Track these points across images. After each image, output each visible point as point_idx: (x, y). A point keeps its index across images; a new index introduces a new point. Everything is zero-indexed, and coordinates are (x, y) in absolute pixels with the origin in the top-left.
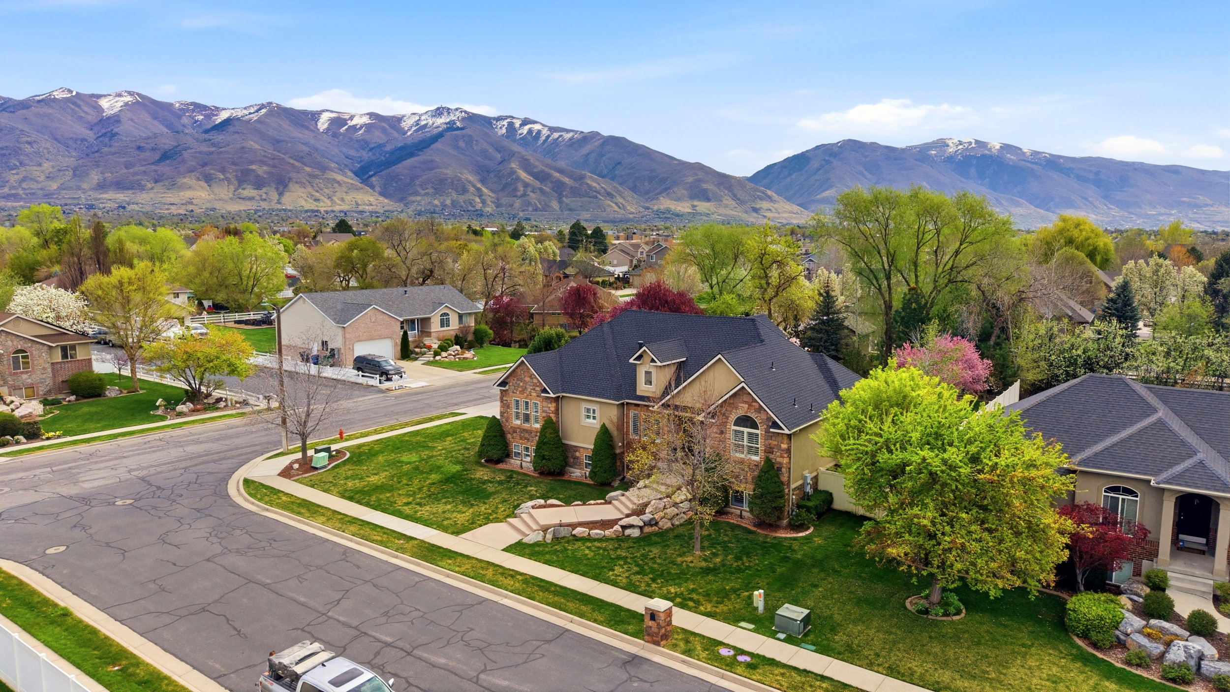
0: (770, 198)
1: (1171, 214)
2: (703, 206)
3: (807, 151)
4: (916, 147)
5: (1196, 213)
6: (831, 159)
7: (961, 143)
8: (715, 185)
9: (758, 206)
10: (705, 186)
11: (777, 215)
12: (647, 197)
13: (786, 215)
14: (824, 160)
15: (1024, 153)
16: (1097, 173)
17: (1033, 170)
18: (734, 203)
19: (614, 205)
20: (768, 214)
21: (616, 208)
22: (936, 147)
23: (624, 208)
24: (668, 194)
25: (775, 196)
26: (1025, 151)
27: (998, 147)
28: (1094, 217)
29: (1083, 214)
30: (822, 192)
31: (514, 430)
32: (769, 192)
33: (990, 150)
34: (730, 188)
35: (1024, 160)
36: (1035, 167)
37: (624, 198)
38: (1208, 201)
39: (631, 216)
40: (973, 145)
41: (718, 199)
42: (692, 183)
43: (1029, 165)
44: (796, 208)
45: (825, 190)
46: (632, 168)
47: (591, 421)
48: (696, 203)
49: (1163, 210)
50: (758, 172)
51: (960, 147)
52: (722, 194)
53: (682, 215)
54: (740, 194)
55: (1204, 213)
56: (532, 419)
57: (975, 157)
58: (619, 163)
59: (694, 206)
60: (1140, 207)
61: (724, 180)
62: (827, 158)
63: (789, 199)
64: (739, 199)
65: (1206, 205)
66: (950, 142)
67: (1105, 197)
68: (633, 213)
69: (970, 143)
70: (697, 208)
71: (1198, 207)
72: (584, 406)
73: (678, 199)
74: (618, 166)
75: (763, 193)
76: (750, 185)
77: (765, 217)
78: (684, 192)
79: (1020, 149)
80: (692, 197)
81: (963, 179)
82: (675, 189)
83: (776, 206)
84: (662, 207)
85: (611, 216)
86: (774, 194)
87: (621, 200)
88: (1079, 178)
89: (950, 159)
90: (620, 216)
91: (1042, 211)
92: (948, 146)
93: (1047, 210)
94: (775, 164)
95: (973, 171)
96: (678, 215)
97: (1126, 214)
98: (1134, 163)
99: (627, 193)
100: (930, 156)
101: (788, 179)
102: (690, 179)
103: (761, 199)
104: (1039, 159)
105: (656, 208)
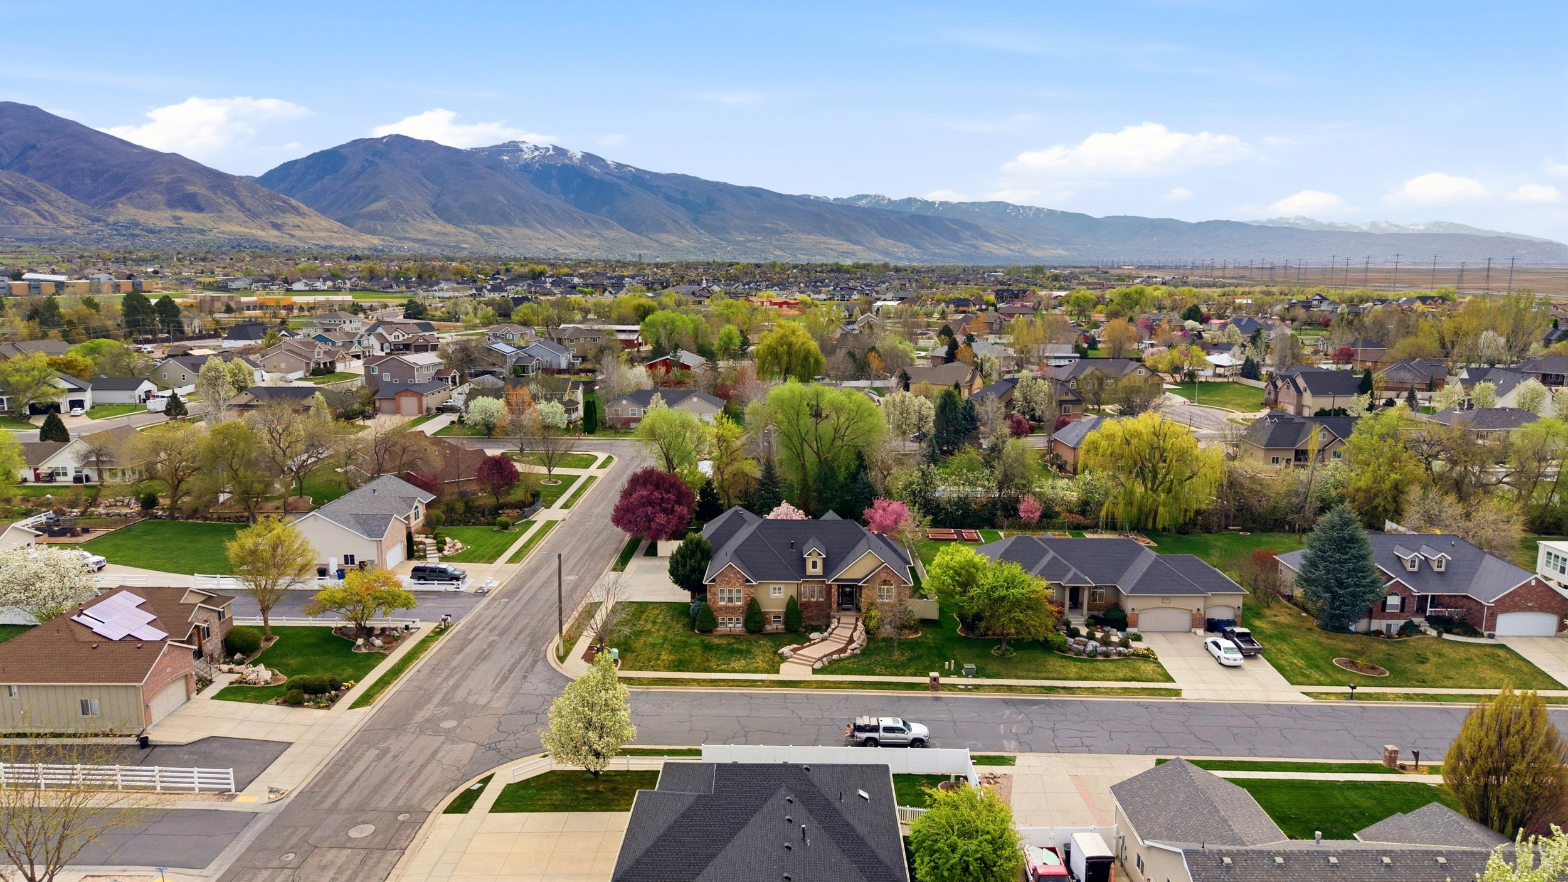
0: (296, 211)
1: (757, 241)
2: (190, 218)
3: (341, 147)
4: (483, 150)
5: (778, 240)
6: (377, 161)
7: (537, 148)
8: (208, 188)
9: (279, 222)
10: (191, 189)
11: (309, 234)
12: (93, 201)
13: (323, 234)
14: (367, 160)
15: (608, 165)
16: (685, 193)
17: (620, 186)
18: (241, 215)
19: (33, 214)
20: (297, 233)
21: (39, 219)
22: (508, 151)
23: (54, 219)
24: (129, 199)
25: (303, 207)
26: (609, 162)
27: (579, 156)
28: (687, 242)
29: (675, 238)
30: (368, 205)
31: (720, 608)
32: (294, 202)
33: (570, 159)
34: (233, 194)
35: (608, 174)
36: (622, 182)
37: (49, 202)
38: (788, 228)
39: (69, 232)
40: (551, 152)
41: (217, 210)
42: (168, 183)
43: (615, 180)
44: (336, 225)
45: (375, 200)
46: (58, 156)
47: (777, 595)
48: (180, 213)
49: (750, 237)
50: (271, 172)
51: (537, 153)
52: (221, 201)
53: (160, 232)
54: (249, 202)
55: (785, 240)
56: (735, 599)
57: (554, 167)
58: (33, 147)
59: (176, 218)
60: (729, 233)
61: (218, 181)
62: (370, 158)
63: (324, 212)
64: (249, 210)
65: (787, 232)
66: (524, 147)
67: (695, 221)
68: (71, 227)
69: (548, 149)
70: (183, 221)
71: (778, 232)
72: (772, 587)
73: (149, 207)
74: (31, 152)
75: (285, 202)
76: (263, 191)
77: (292, 236)
78: (159, 197)
79: (603, 160)
80: (171, 205)
81: (544, 194)
82: (142, 192)
83: (307, 221)
84: (121, 218)
85: (31, 231)
86: (300, 204)
87: (46, 206)
88: (669, 198)
89: (526, 167)
90: (48, 231)
91: (634, 235)
92: (522, 151)
93: (639, 234)
94: (296, 162)
95: (554, 184)
96: (152, 232)
97: (717, 240)
98: (718, 183)
99: (55, 195)
100: (502, 161)
101: (318, 185)
102: (166, 179)
103: (284, 212)
104: (625, 173)
105: (111, 219)
